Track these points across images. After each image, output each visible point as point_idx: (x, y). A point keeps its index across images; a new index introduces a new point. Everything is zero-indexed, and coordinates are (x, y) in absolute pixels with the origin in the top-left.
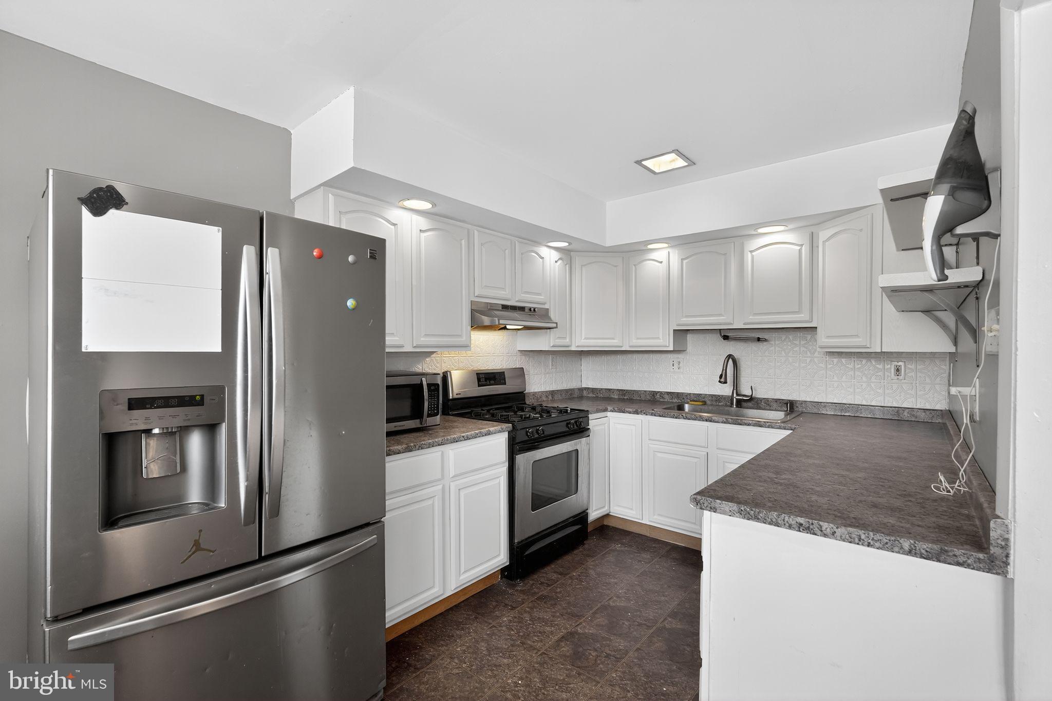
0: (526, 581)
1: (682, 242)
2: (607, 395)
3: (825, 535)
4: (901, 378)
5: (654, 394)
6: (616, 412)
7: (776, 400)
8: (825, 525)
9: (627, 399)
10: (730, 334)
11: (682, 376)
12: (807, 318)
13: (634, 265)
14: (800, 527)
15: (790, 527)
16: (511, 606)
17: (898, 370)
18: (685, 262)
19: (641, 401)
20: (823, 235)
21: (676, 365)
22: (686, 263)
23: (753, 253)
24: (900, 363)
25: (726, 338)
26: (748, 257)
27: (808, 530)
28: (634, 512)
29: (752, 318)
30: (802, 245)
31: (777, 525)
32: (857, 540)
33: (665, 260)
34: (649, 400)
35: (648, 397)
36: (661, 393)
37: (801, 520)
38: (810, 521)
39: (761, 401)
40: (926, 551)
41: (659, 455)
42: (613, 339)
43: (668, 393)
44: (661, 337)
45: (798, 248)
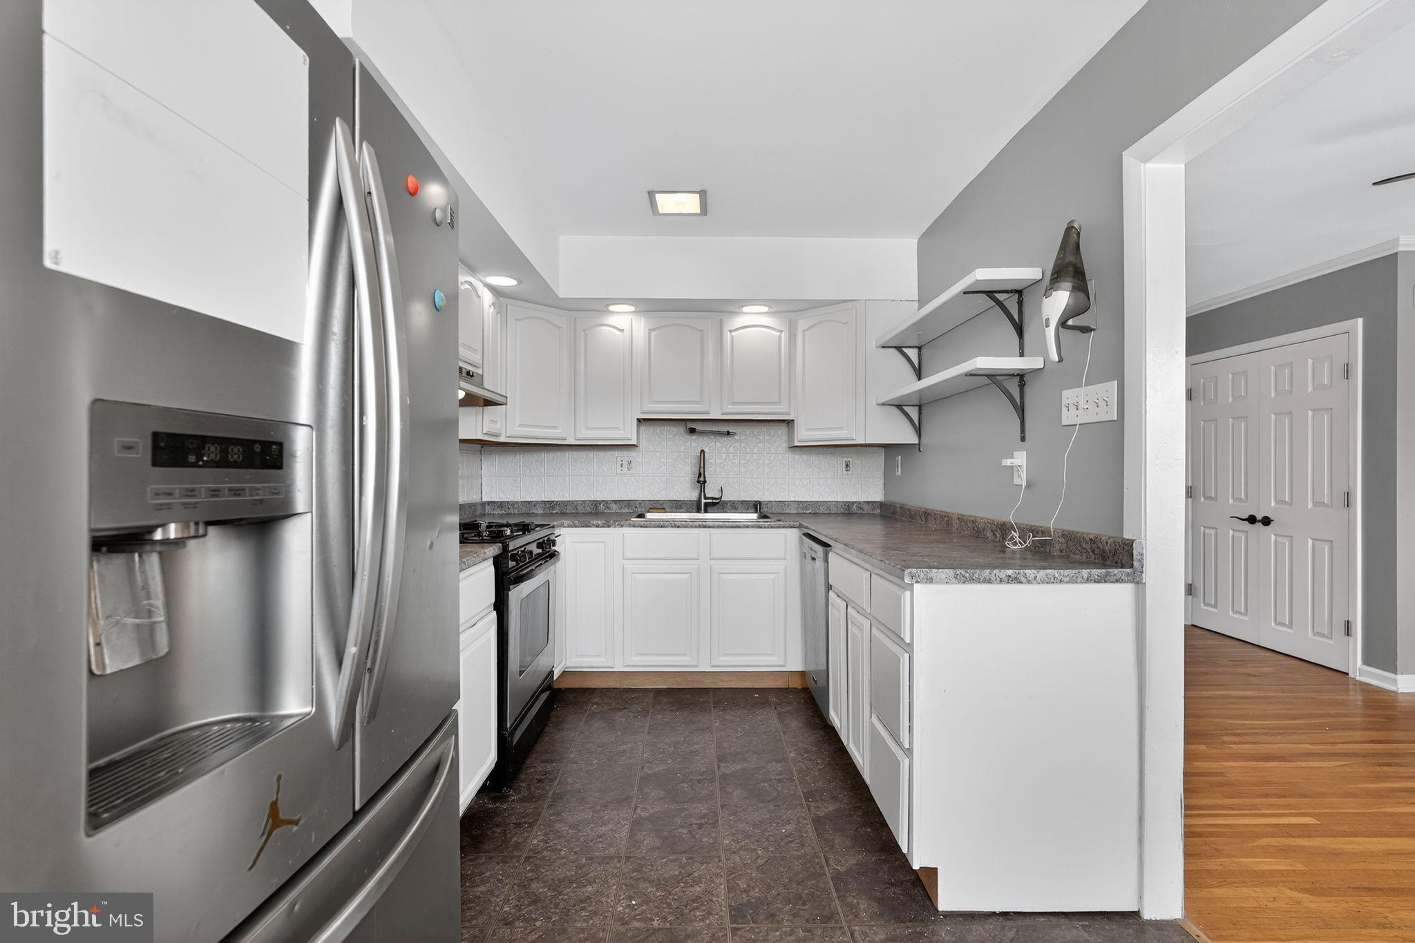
0: (516, 786)
1: (650, 307)
2: (524, 510)
3: (1029, 582)
4: (850, 473)
5: (596, 504)
6: (576, 527)
7: (742, 502)
8: (1028, 572)
9: (557, 513)
10: (698, 427)
11: (632, 478)
12: (786, 410)
13: (583, 330)
14: (1010, 580)
15: (1001, 581)
16: (525, 823)
17: (847, 466)
18: (653, 333)
19: (576, 514)
20: (802, 325)
21: (625, 465)
22: (655, 335)
23: (733, 334)
24: (850, 459)
25: (692, 431)
26: (728, 336)
27: (1017, 580)
28: (604, 659)
29: (731, 408)
30: (782, 331)
31: (990, 582)
32: (1052, 580)
33: (627, 329)
34: (591, 513)
35: (588, 509)
36: (606, 502)
37: (1010, 572)
38: (1017, 571)
39: (727, 503)
40: (1098, 576)
41: (637, 576)
42: (555, 428)
43: (615, 502)
44: (621, 428)
45: (779, 334)
